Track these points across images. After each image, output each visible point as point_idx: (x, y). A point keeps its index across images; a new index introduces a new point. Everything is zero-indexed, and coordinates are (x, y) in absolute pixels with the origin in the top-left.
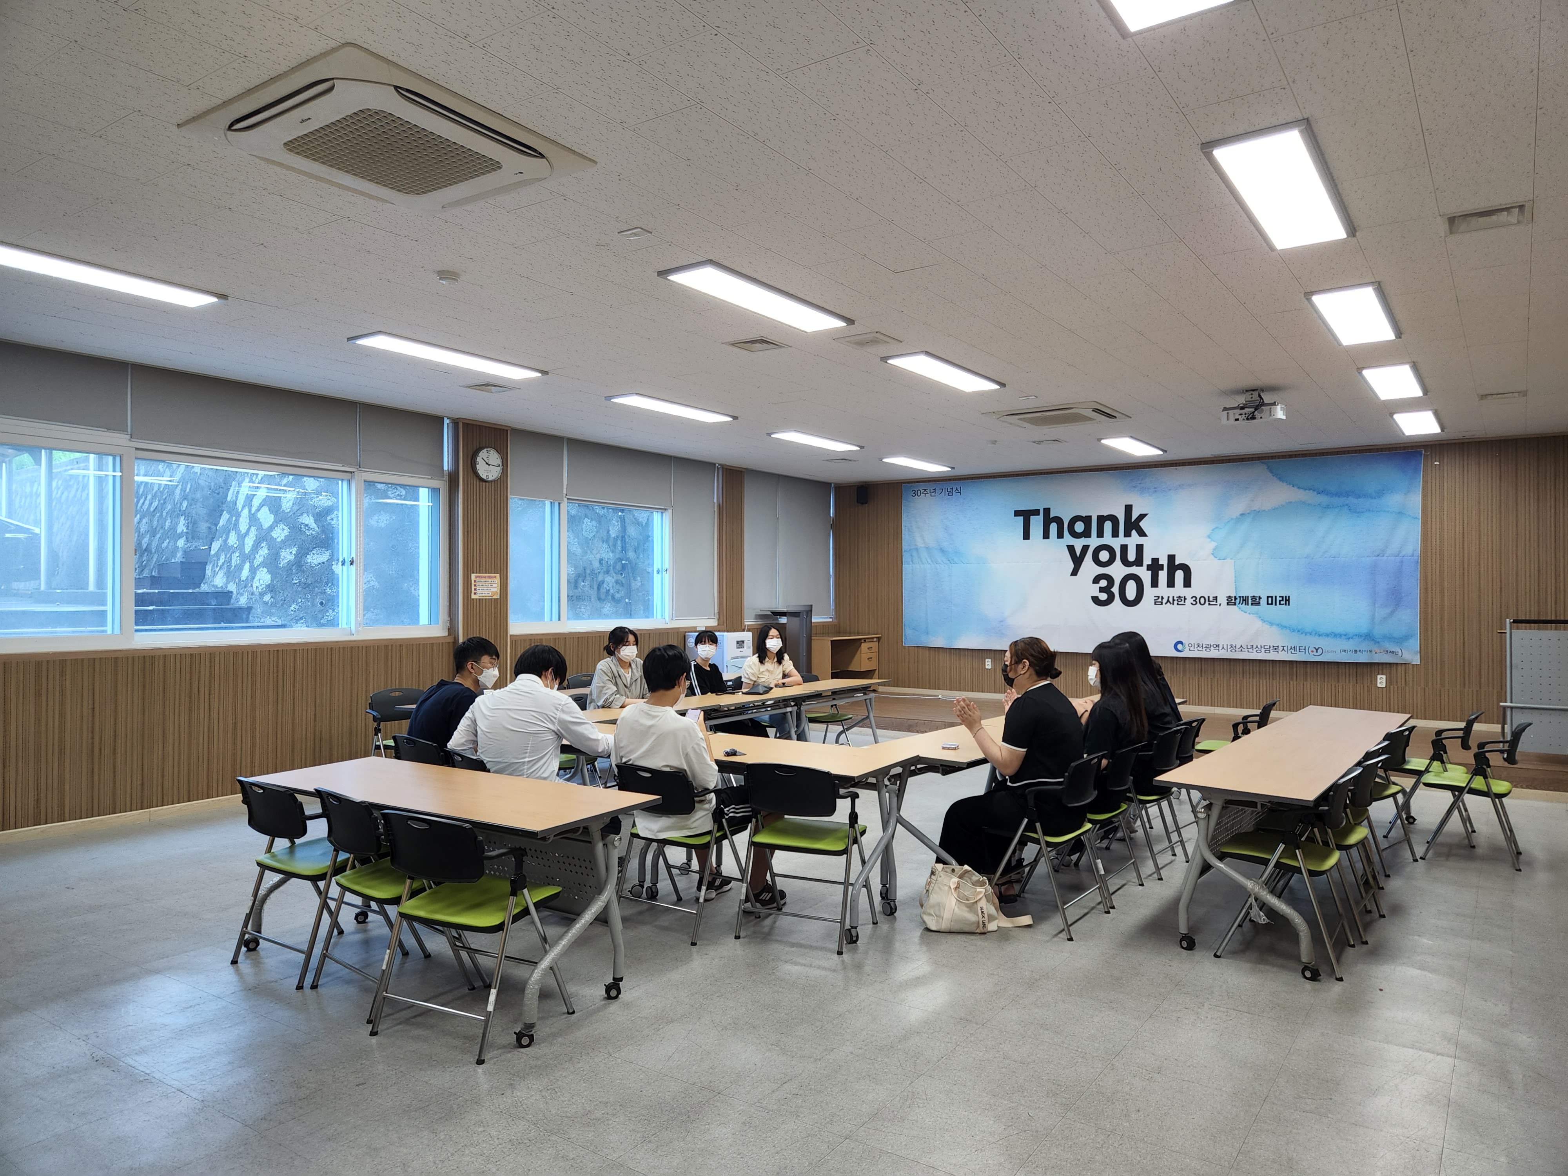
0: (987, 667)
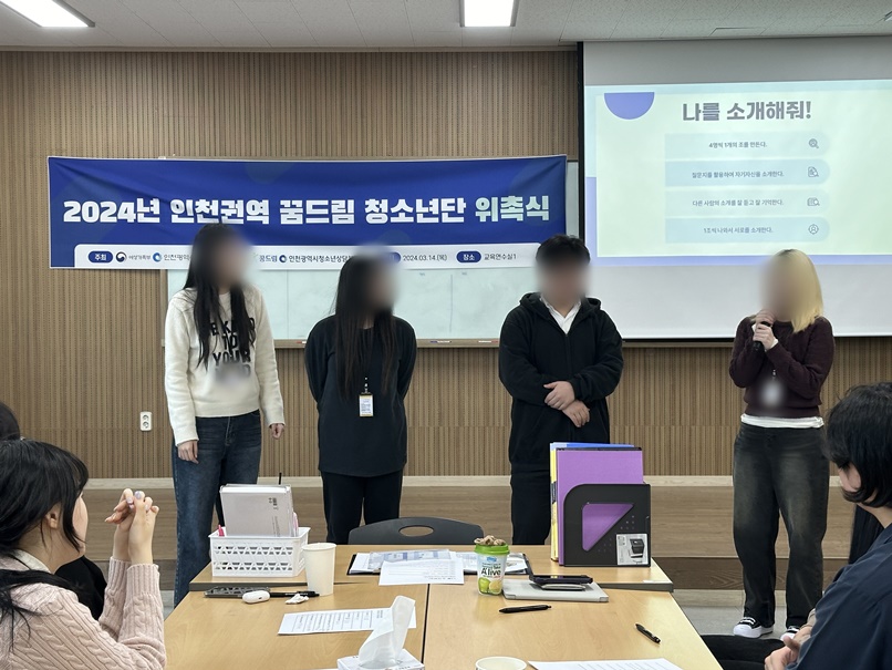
0: (143, 428)
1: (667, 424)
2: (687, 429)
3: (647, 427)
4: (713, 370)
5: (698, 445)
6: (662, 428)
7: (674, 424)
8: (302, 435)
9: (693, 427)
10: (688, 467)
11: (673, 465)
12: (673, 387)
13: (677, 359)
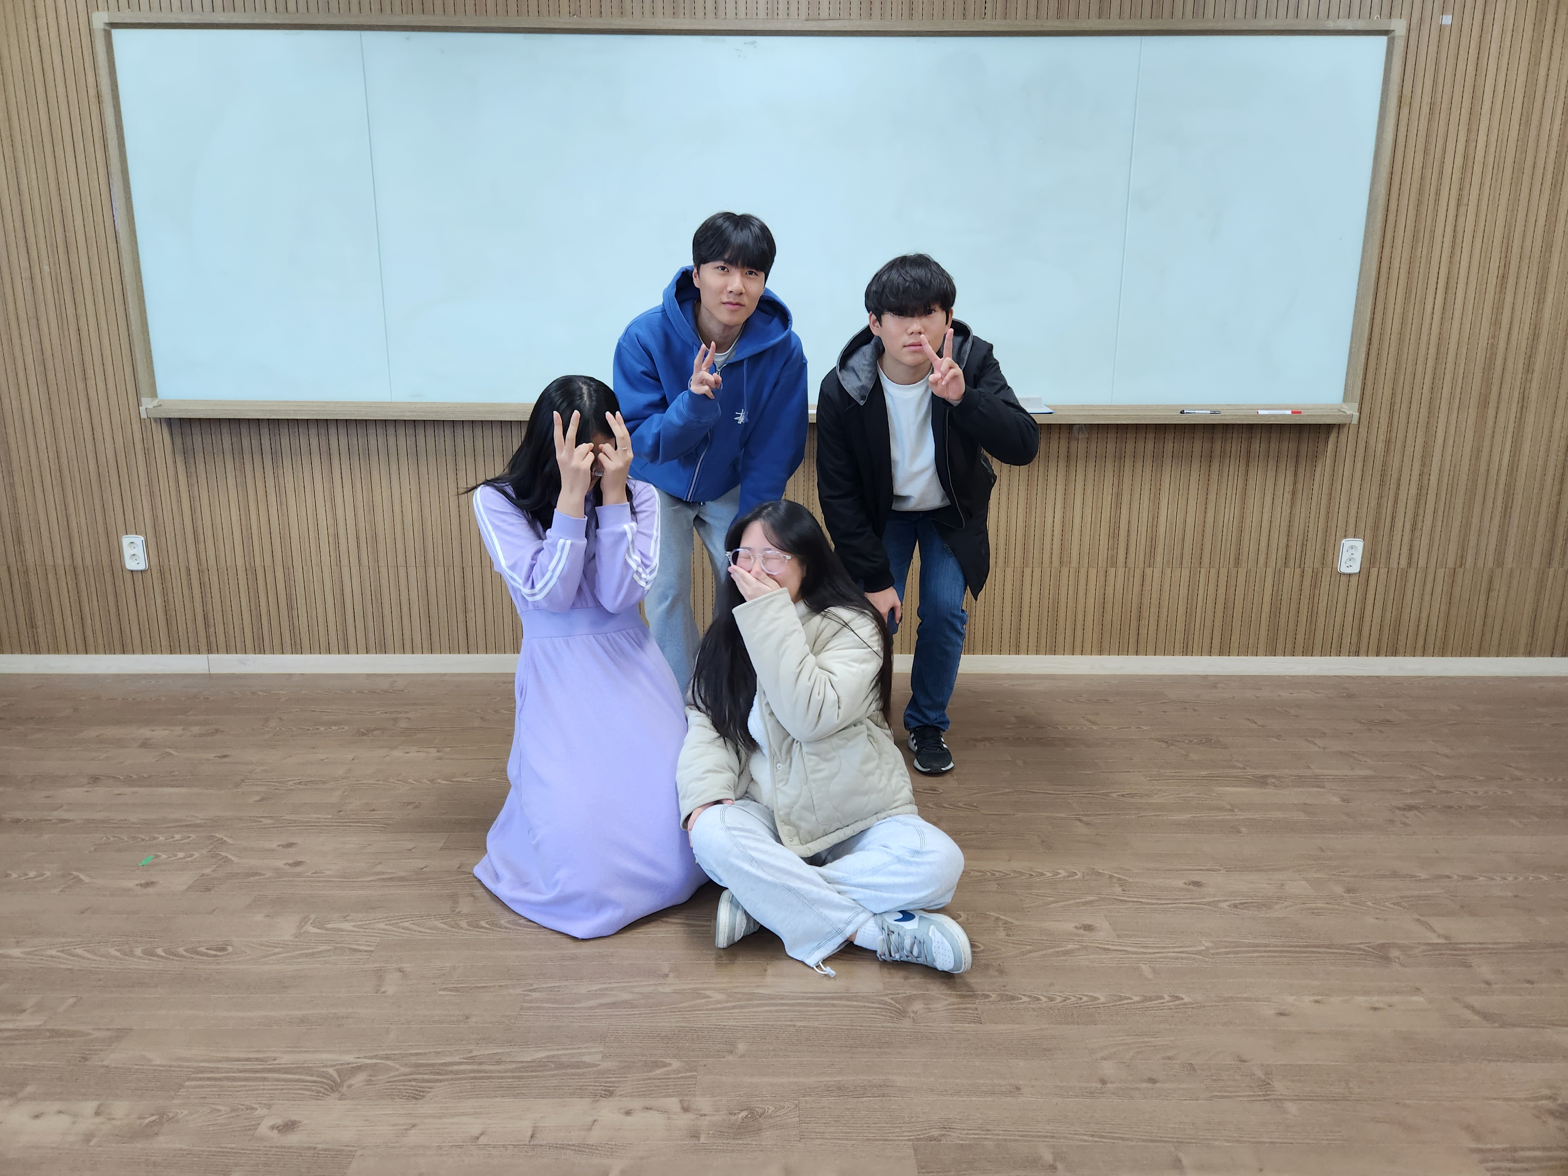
1: (1102, 563)
2: (1138, 572)
3: (1065, 571)
4: (1195, 466)
5: (1155, 601)
6: (1093, 572)
7: (1114, 564)
8: (432, 581)
9: (1148, 571)
10: (1133, 640)
11: (1106, 637)
12: (1119, 495)
13: (1130, 446)
